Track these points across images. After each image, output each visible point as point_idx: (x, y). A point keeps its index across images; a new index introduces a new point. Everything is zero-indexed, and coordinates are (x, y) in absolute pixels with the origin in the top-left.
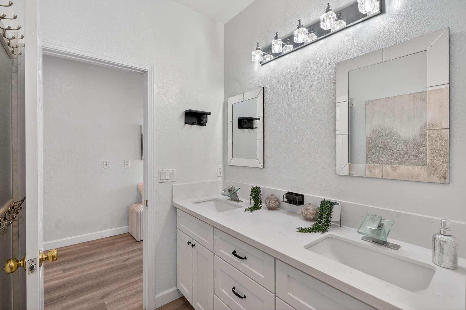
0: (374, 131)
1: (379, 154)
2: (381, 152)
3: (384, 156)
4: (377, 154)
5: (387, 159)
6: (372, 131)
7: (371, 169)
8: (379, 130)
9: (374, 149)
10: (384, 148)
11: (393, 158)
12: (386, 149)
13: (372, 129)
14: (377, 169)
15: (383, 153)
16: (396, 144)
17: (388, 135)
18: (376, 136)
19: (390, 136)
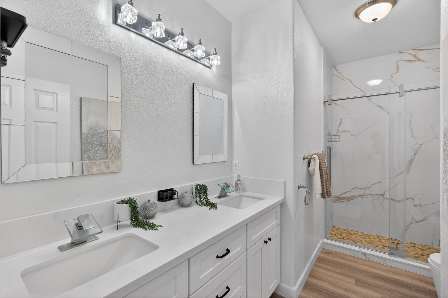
0: (90, 128)
1: (95, 150)
2: (97, 149)
3: (99, 152)
4: (94, 151)
5: (102, 155)
6: (88, 128)
7: (89, 168)
8: (94, 128)
9: (90, 146)
10: (100, 145)
11: (112, 153)
12: (101, 146)
13: (89, 126)
14: (94, 168)
15: (98, 150)
16: (113, 141)
17: (102, 133)
18: (92, 133)
19: (104, 134)
